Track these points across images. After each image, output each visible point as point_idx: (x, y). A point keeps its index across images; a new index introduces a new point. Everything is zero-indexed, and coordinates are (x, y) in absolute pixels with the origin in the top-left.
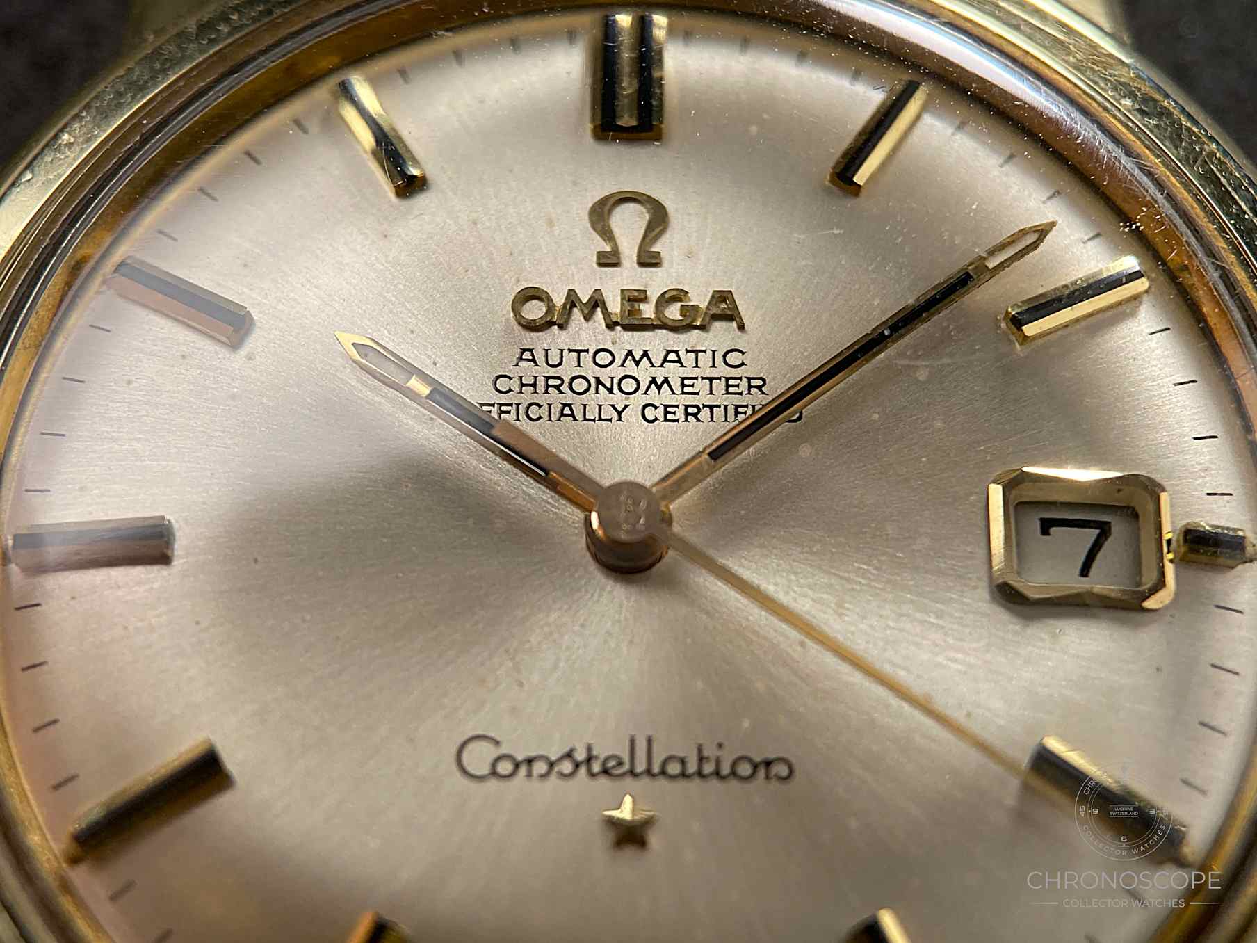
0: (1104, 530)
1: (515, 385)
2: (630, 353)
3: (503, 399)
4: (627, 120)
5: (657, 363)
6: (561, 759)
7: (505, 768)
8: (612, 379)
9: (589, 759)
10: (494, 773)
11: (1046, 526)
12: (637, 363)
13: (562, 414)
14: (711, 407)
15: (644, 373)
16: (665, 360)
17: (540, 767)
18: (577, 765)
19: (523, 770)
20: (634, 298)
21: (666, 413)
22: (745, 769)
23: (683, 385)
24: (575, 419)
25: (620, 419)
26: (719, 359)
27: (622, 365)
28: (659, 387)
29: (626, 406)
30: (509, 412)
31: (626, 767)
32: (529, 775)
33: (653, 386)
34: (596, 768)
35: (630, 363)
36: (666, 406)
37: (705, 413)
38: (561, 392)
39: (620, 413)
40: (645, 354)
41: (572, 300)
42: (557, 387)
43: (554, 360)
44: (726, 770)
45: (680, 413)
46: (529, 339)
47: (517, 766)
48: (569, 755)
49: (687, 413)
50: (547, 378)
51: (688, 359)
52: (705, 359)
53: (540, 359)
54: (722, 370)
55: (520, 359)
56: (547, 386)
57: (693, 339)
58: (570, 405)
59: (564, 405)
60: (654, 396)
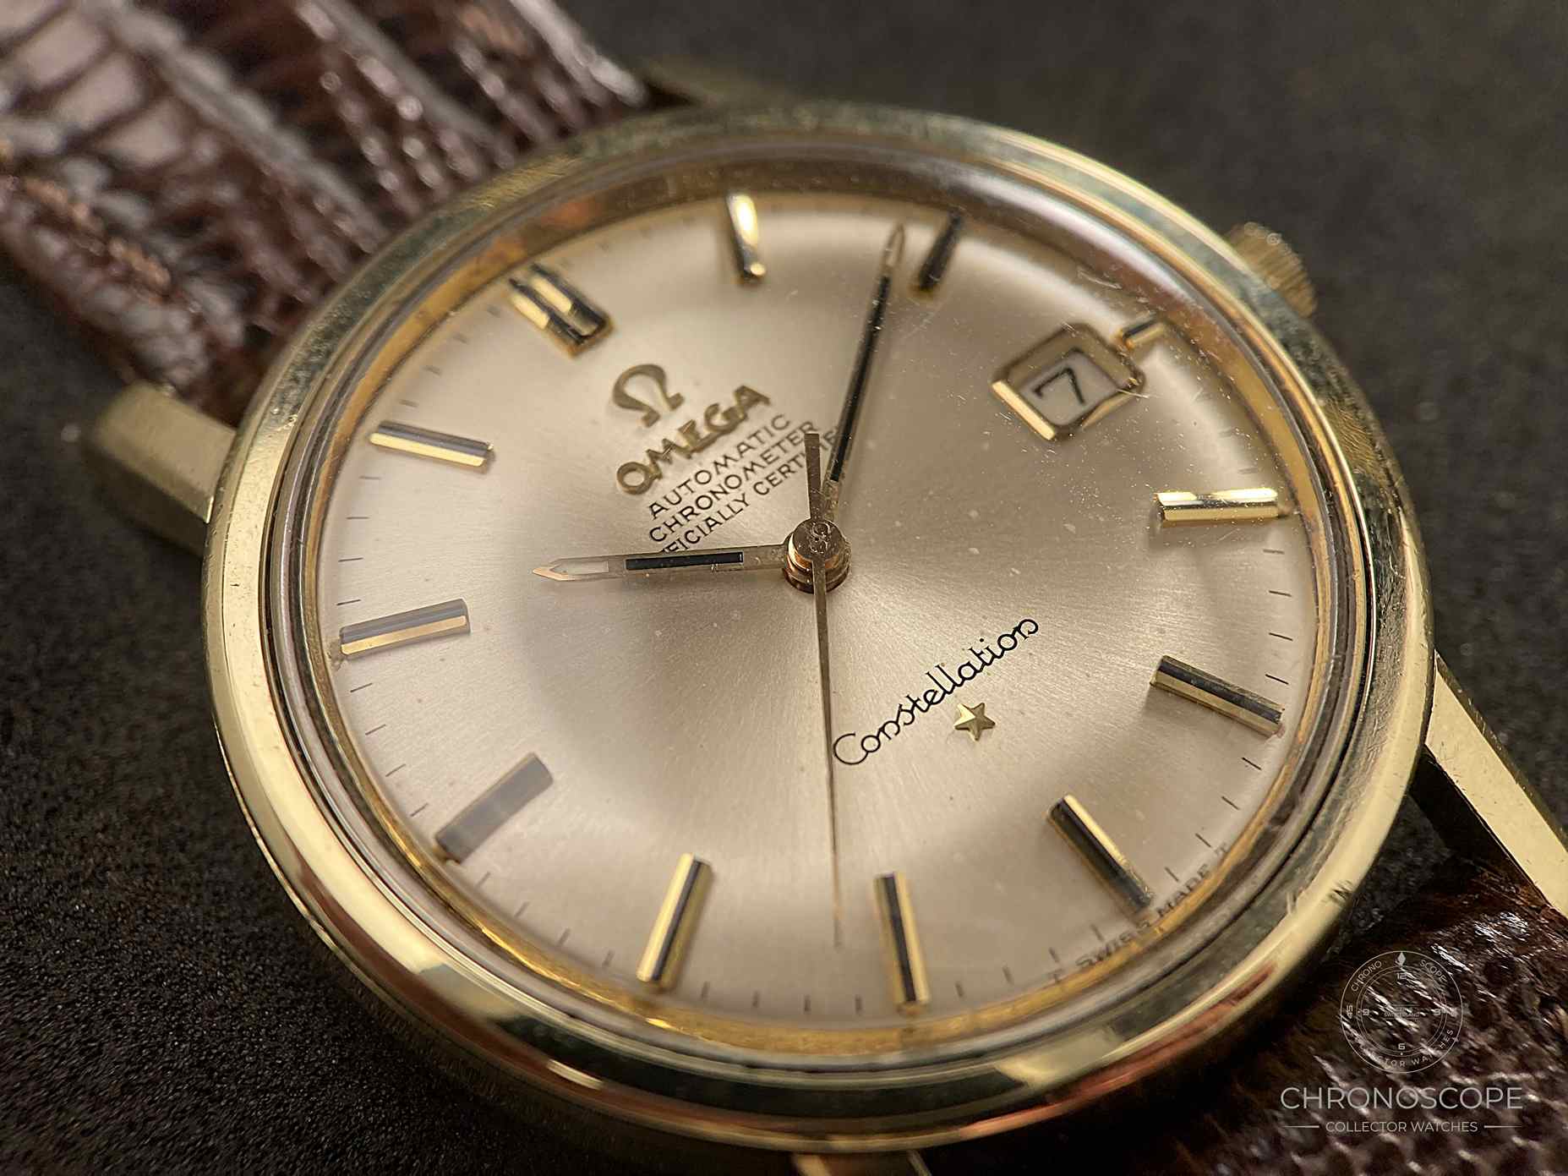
0: (1071, 372)
1: (665, 530)
2: (716, 463)
3: (667, 543)
4: (587, 330)
5: (736, 455)
6: (898, 716)
7: (872, 744)
8: (720, 485)
9: (915, 704)
10: (868, 752)
14: (793, 460)
15: (735, 468)
16: (740, 453)
17: (892, 729)
18: (911, 712)
19: (883, 738)
20: (689, 429)
21: (770, 481)
22: (1008, 642)
23: (765, 459)
24: (721, 524)
25: (747, 505)
26: (771, 429)
27: (718, 473)
29: (743, 495)
30: (677, 547)
31: (941, 692)
32: (889, 738)
34: (924, 705)
36: (767, 478)
38: (697, 514)
39: (743, 501)
40: (726, 457)
41: (653, 456)
42: (692, 513)
43: (675, 499)
44: (998, 652)
45: (779, 476)
46: (648, 498)
47: (877, 738)
48: (901, 710)
49: (783, 473)
50: (681, 512)
51: (753, 442)
52: (763, 435)
53: (667, 505)
54: (779, 435)
55: (655, 513)
56: (686, 517)
57: (745, 429)
58: (709, 518)
59: (706, 520)
60: (754, 477)
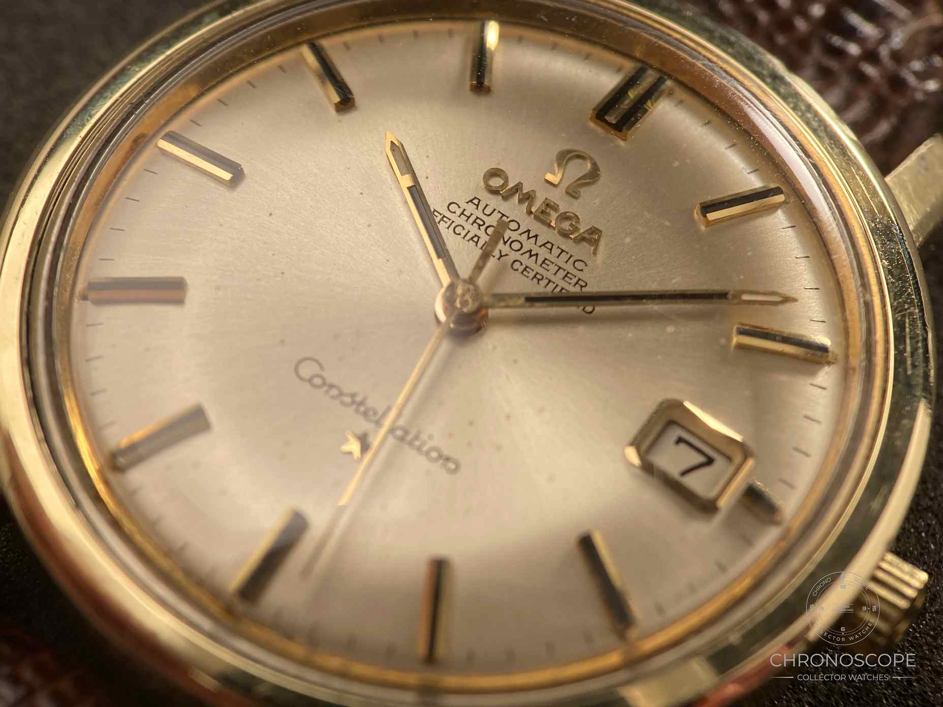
0: (710, 461)
1: (459, 212)
2: (529, 231)
3: (448, 214)
4: (612, 119)
5: (539, 243)
6: (347, 395)
7: (317, 381)
8: (510, 238)
9: (362, 403)
10: (310, 381)
11: (680, 440)
12: (529, 238)
13: (472, 239)
14: (550, 281)
15: (528, 245)
16: (544, 245)
17: (334, 392)
18: (353, 402)
19: (325, 388)
20: (549, 205)
21: (525, 269)
22: (434, 454)
23: (544, 262)
24: (477, 245)
25: (499, 259)
26: (572, 260)
27: (520, 234)
28: (531, 256)
29: (507, 255)
30: (446, 222)
31: (377, 417)
32: (327, 392)
33: (528, 253)
34: (362, 409)
35: (525, 236)
36: (527, 267)
37: (545, 282)
38: (479, 229)
39: (501, 256)
40: (536, 236)
41: (518, 188)
42: (480, 225)
43: (487, 211)
44: (425, 448)
45: (532, 274)
46: (486, 198)
47: (324, 384)
48: (353, 396)
49: (535, 276)
50: (477, 218)
51: (556, 251)
52: (564, 257)
53: (481, 207)
54: (569, 267)
55: (471, 201)
56: (475, 222)
57: (565, 244)
58: (479, 238)
59: (476, 236)
60: (525, 259)
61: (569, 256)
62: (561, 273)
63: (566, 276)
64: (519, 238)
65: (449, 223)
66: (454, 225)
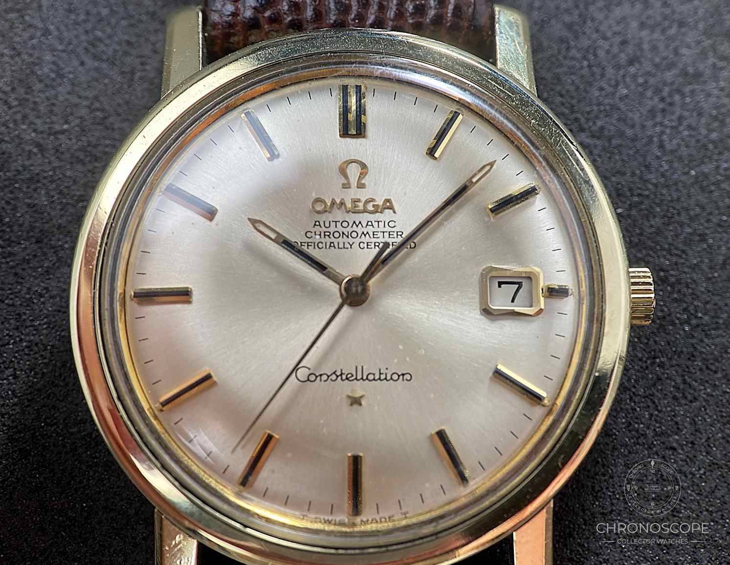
0: (520, 284)
2: (354, 222)
3: (309, 240)
6: (331, 375)
7: (312, 378)
8: (348, 232)
9: (342, 374)
10: (308, 380)
11: (500, 284)
12: (357, 226)
13: (330, 246)
17: (324, 377)
18: (337, 376)
19: (319, 378)
20: (356, 201)
21: (368, 245)
22: (395, 377)
23: (374, 235)
24: (335, 248)
25: (351, 248)
26: (386, 224)
28: (365, 235)
29: (353, 243)
30: (311, 245)
31: (354, 377)
32: (321, 380)
34: (344, 377)
35: (354, 226)
36: (368, 243)
38: (330, 238)
39: (351, 246)
40: (360, 222)
41: (333, 203)
43: (327, 225)
44: (389, 378)
46: (317, 217)
47: (317, 377)
48: (334, 373)
49: (375, 246)
50: (325, 232)
51: (375, 224)
52: (381, 224)
53: (322, 225)
54: (387, 229)
55: (315, 225)
57: (378, 216)
58: (333, 243)
59: (331, 243)
60: (363, 239)
61: (383, 222)
62: (386, 235)
63: (389, 235)
64: (352, 230)
65: (313, 244)
66: (316, 244)
